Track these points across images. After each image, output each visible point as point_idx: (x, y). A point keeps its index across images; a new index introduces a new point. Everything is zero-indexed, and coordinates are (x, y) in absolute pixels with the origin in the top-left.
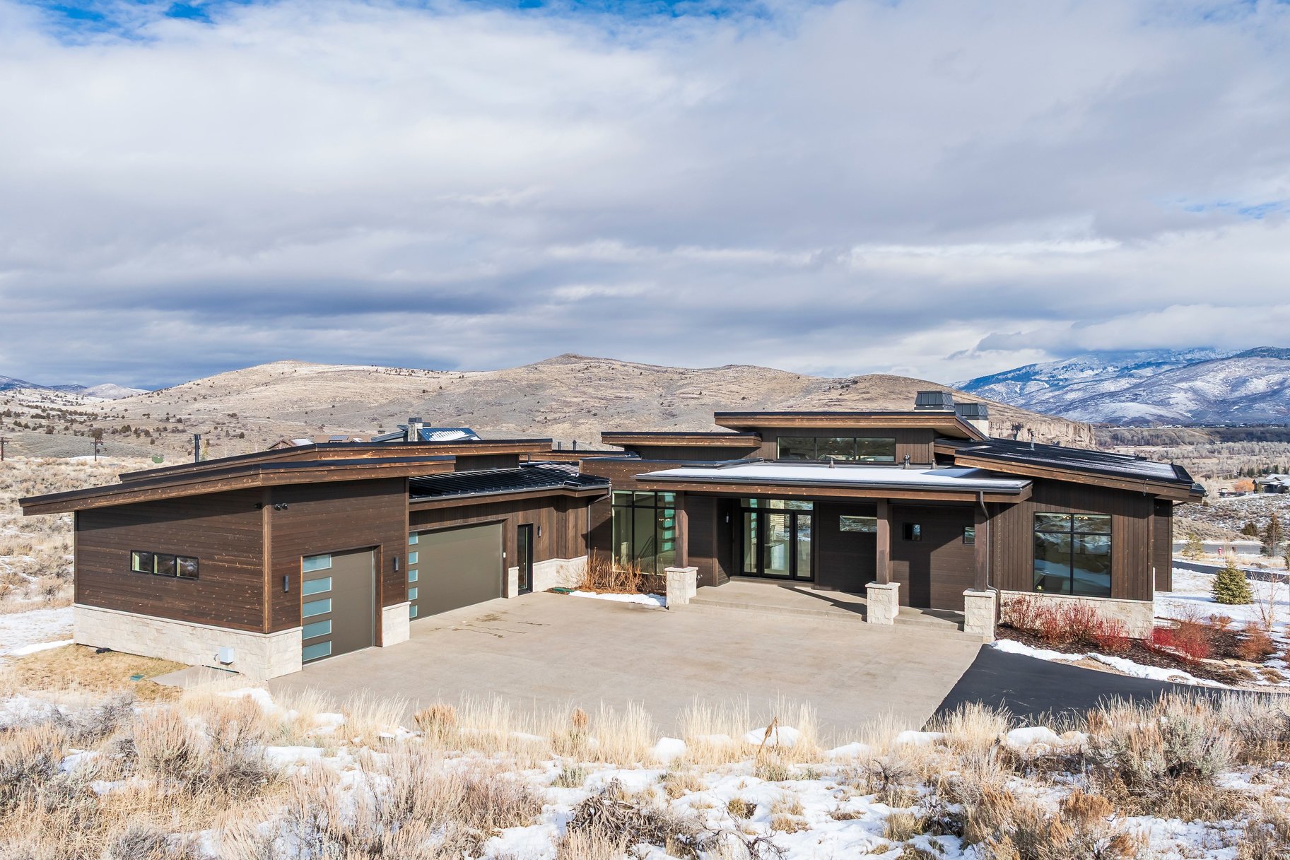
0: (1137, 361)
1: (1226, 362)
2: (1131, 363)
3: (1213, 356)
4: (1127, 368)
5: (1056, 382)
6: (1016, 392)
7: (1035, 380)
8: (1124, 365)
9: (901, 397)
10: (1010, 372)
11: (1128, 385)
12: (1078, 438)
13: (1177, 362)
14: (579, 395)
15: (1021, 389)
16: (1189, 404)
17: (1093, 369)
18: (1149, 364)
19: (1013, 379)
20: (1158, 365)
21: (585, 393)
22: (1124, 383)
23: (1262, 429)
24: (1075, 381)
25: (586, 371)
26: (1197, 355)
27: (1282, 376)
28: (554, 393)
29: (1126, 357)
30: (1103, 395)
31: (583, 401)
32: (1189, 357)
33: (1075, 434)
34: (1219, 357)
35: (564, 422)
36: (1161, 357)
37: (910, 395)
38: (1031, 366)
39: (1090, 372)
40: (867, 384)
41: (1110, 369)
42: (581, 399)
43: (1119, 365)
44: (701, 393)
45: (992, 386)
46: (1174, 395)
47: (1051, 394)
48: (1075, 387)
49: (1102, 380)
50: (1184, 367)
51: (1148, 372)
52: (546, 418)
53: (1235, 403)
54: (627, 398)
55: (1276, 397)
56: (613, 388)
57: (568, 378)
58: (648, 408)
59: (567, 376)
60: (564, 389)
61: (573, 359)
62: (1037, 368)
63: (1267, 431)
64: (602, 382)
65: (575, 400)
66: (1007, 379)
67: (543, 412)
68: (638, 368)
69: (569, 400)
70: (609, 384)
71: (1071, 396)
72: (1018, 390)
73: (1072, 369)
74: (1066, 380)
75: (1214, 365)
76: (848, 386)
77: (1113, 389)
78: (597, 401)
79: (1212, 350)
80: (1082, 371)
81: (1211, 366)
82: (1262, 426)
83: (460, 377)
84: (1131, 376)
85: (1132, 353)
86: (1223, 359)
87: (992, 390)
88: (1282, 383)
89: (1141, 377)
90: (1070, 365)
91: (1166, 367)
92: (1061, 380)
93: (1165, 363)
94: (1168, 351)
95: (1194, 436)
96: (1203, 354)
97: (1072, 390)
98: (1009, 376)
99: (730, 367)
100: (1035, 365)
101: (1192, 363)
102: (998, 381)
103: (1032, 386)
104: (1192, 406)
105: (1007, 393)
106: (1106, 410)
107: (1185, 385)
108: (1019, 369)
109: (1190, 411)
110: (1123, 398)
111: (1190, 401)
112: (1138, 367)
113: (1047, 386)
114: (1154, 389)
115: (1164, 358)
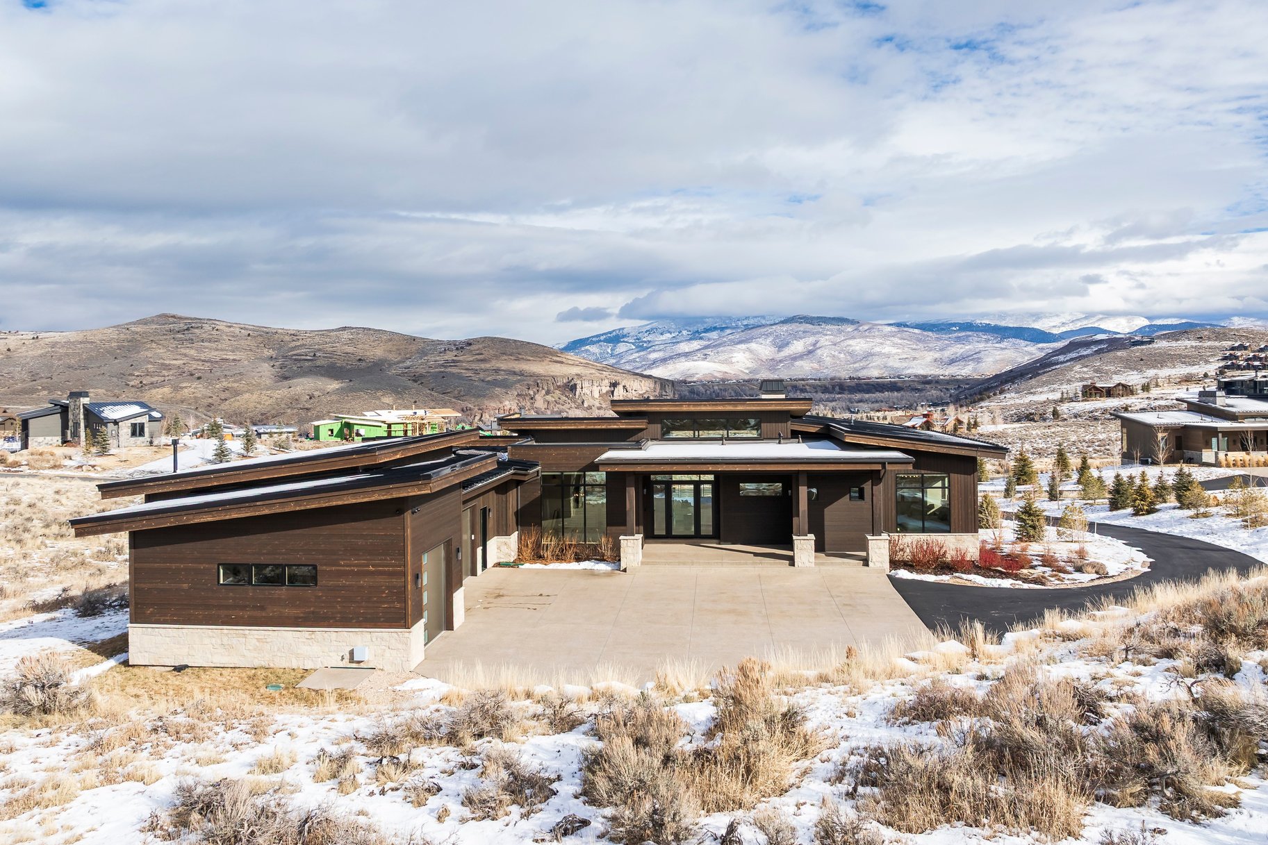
0: (705, 326)
1: (774, 327)
2: (701, 328)
3: (764, 322)
4: (697, 332)
5: (641, 344)
6: (608, 353)
7: (624, 342)
8: (695, 329)
9: (512, 358)
10: (602, 335)
11: (699, 347)
12: (664, 393)
13: (737, 327)
14: (179, 357)
15: (612, 350)
16: (746, 362)
17: (670, 333)
18: (715, 329)
19: (605, 341)
20: (722, 329)
21: (185, 355)
22: (696, 345)
23: (803, 382)
24: (657, 343)
25: (186, 332)
26: (752, 322)
27: (815, 339)
28: (149, 356)
29: (697, 323)
30: (679, 355)
31: (184, 364)
32: (745, 322)
33: (661, 389)
34: (768, 323)
35: (163, 386)
36: (724, 322)
37: (520, 356)
38: (620, 330)
39: (668, 335)
40: (481, 346)
41: (685, 332)
42: (182, 362)
43: (691, 329)
44: (315, 355)
45: (587, 347)
46: (735, 355)
47: (637, 355)
48: (657, 348)
49: (678, 342)
50: (742, 331)
51: (714, 335)
52: (141, 382)
53: (781, 361)
54: (234, 360)
55: (810, 356)
56: (217, 350)
57: (166, 339)
58: (258, 370)
59: (165, 337)
60: (161, 351)
61: (171, 320)
62: (625, 332)
63: (807, 385)
64: (206, 344)
65: (175, 362)
66: (600, 341)
67: (138, 376)
68: (245, 329)
69: (167, 362)
70: (214, 345)
71: (653, 356)
72: (609, 351)
73: (654, 332)
74: (649, 342)
75: (765, 330)
76: (462, 348)
77: (687, 350)
78: (200, 363)
79: (763, 317)
80: (662, 334)
81: (763, 330)
82: (803, 380)
83: (34, 338)
84: (701, 338)
85: (701, 319)
86: (771, 325)
87: (587, 350)
88: (814, 345)
89: (709, 340)
90: (652, 329)
91: (729, 331)
92: (645, 342)
93: (727, 328)
94: (730, 318)
95: (753, 389)
96: (756, 320)
97: (654, 351)
98: (602, 338)
99: (344, 329)
100: (623, 329)
101: (747, 328)
102: (593, 343)
103: (621, 348)
104: (750, 365)
105: (600, 354)
106: (682, 368)
107: (743, 346)
108: (610, 333)
109: (748, 368)
110: (695, 358)
111: (748, 359)
112: (706, 331)
113: (634, 347)
114: (720, 349)
115: (726, 324)
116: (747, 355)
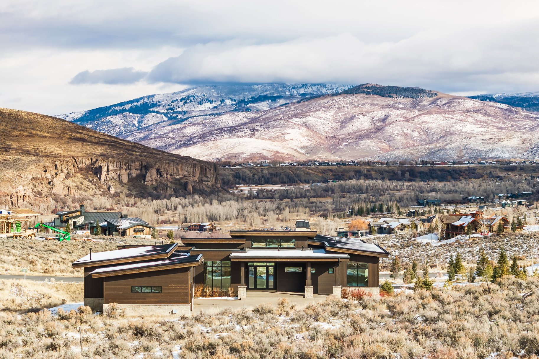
0: (254, 94)
1: (336, 98)
2: (248, 96)
3: (324, 91)
4: (243, 101)
5: (175, 115)
6: (134, 125)
7: (154, 112)
8: (241, 97)
10: (128, 103)
11: (245, 120)
12: (205, 178)
13: (292, 96)
15: (139, 122)
16: (302, 139)
17: (211, 102)
18: (264, 98)
19: (131, 110)
20: (274, 99)
22: (241, 117)
23: (368, 167)
24: (194, 114)
26: (310, 90)
27: (384, 113)
29: (243, 90)
30: (221, 130)
32: (302, 91)
33: (201, 173)
34: (329, 92)
36: (277, 90)
37: (34, 132)
38: (149, 97)
39: (208, 105)
41: (228, 102)
43: (237, 98)
45: (109, 118)
46: (289, 131)
47: (170, 128)
48: (194, 120)
49: (220, 114)
50: (298, 102)
51: (264, 106)
53: (343, 139)
55: (379, 134)
62: (156, 99)
63: (372, 169)
66: (124, 111)
71: (190, 131)
72: (136, 123)
73: (191, 101)
74: (185, 112)
75: (325, 101)
77: (231, 124)
79: (324, 85)
80: (200, 103)
81: (322, 101)
82: (368, 163)
84: (248, 110)
85: (249, 86)
86: (333, 95)
87: (109, 122)
88: (384, 120)
89: (258, 111)
90: (189, 97)
91: (282, 102)
92: (180, 113)
93: (280, 97)
94: (283, 85)
95: (309, 174)
96: (315, 88)
97: (191, 124)
98: (127, 107)
100: (153, 96)
101: (305, 98)
102: (116, 113)
103: (150, 119)
104: (306, 143)
105: (125, 126)
106: (225, 146)
107: (298, 120)
108: (137, 100)
109: (303, 148)
110: (241, 134)
111: (304, 137)
112: (255, 100)
113: (166, 119)
114: (270, 124)
115: (279, 92)
116: (304, 130)
